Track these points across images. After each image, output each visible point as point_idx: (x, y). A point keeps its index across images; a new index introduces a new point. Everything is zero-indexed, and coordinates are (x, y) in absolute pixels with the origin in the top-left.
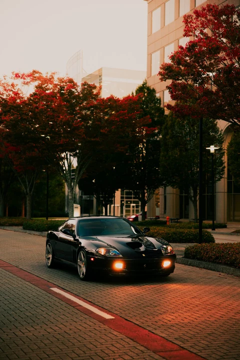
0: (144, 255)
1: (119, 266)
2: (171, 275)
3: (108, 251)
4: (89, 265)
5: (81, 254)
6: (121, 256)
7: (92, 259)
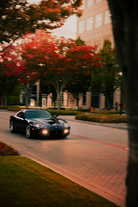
0: (56, 127)
1: (45, 132)
2: (68, 136)
3: (40, 126)
4: (31, 132)
5: (27, 127)
6: (46, 128)
7: (33, 129)
